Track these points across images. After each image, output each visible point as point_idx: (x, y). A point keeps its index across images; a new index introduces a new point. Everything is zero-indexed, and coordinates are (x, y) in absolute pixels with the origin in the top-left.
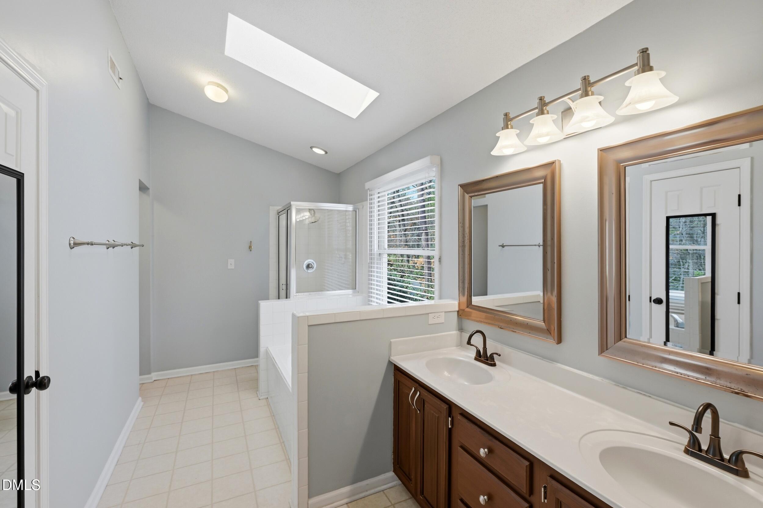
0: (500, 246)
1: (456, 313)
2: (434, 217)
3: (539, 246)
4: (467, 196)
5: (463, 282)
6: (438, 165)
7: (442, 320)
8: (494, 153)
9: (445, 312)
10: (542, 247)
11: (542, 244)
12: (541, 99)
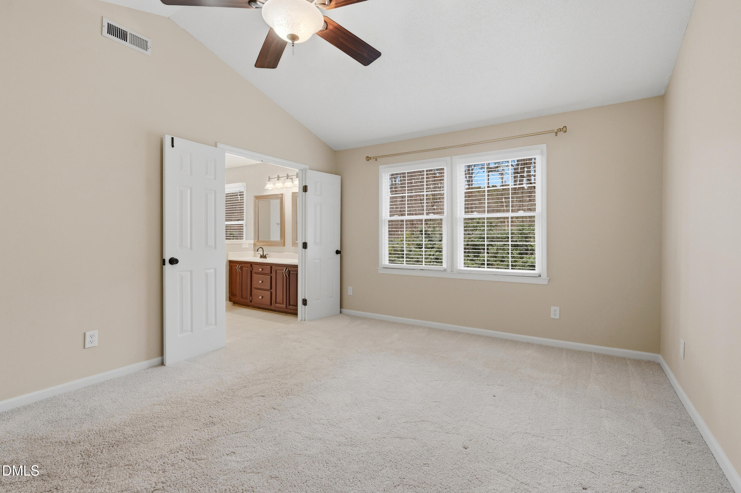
0: (276, 224)
1: (253, 245)
2: (243, 205)
3: (278, 224)
4: (257, 201)
5: (256, 232)
6: (245, 187)
7: (247, 247)
8: (265, 188)
9: (249, 244)
10: (279, 226)
11: (279, 223)
12: (278, 176)
